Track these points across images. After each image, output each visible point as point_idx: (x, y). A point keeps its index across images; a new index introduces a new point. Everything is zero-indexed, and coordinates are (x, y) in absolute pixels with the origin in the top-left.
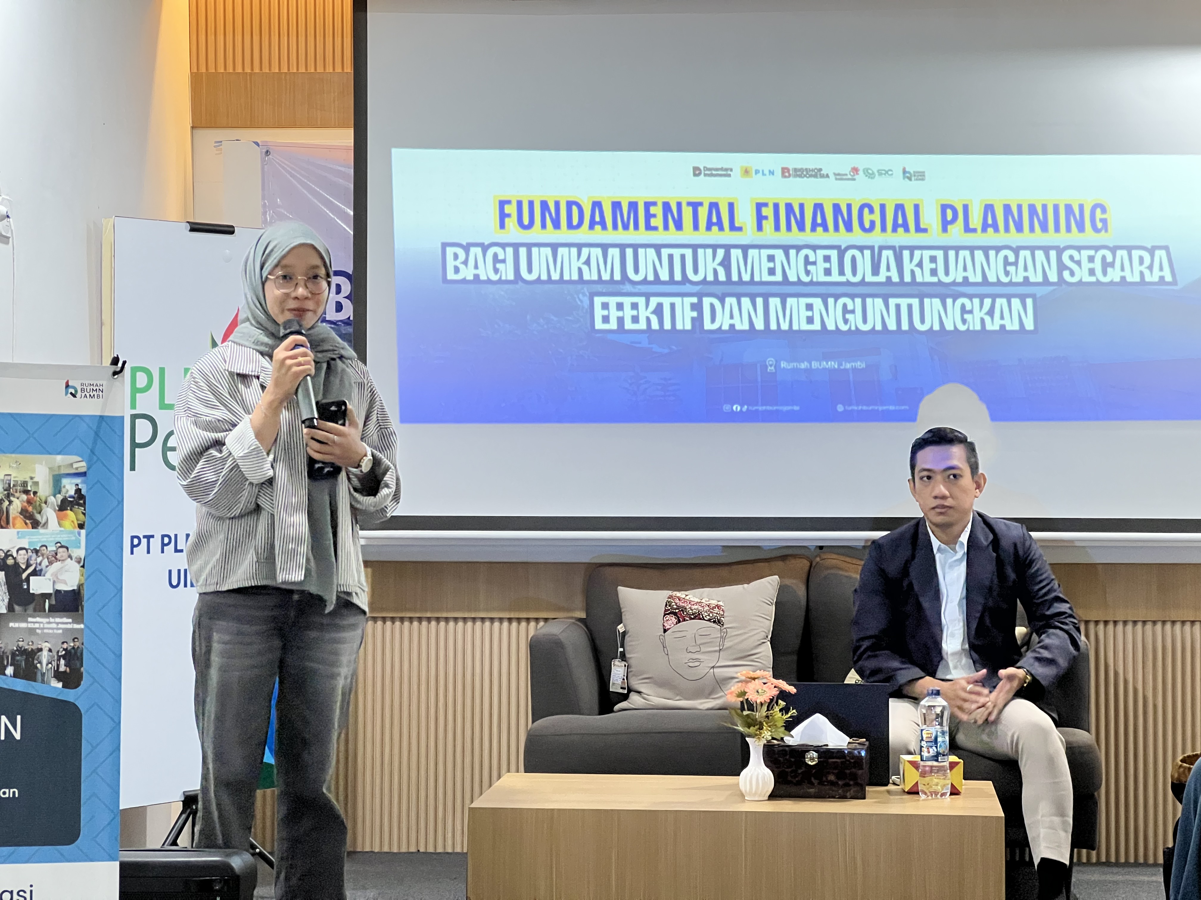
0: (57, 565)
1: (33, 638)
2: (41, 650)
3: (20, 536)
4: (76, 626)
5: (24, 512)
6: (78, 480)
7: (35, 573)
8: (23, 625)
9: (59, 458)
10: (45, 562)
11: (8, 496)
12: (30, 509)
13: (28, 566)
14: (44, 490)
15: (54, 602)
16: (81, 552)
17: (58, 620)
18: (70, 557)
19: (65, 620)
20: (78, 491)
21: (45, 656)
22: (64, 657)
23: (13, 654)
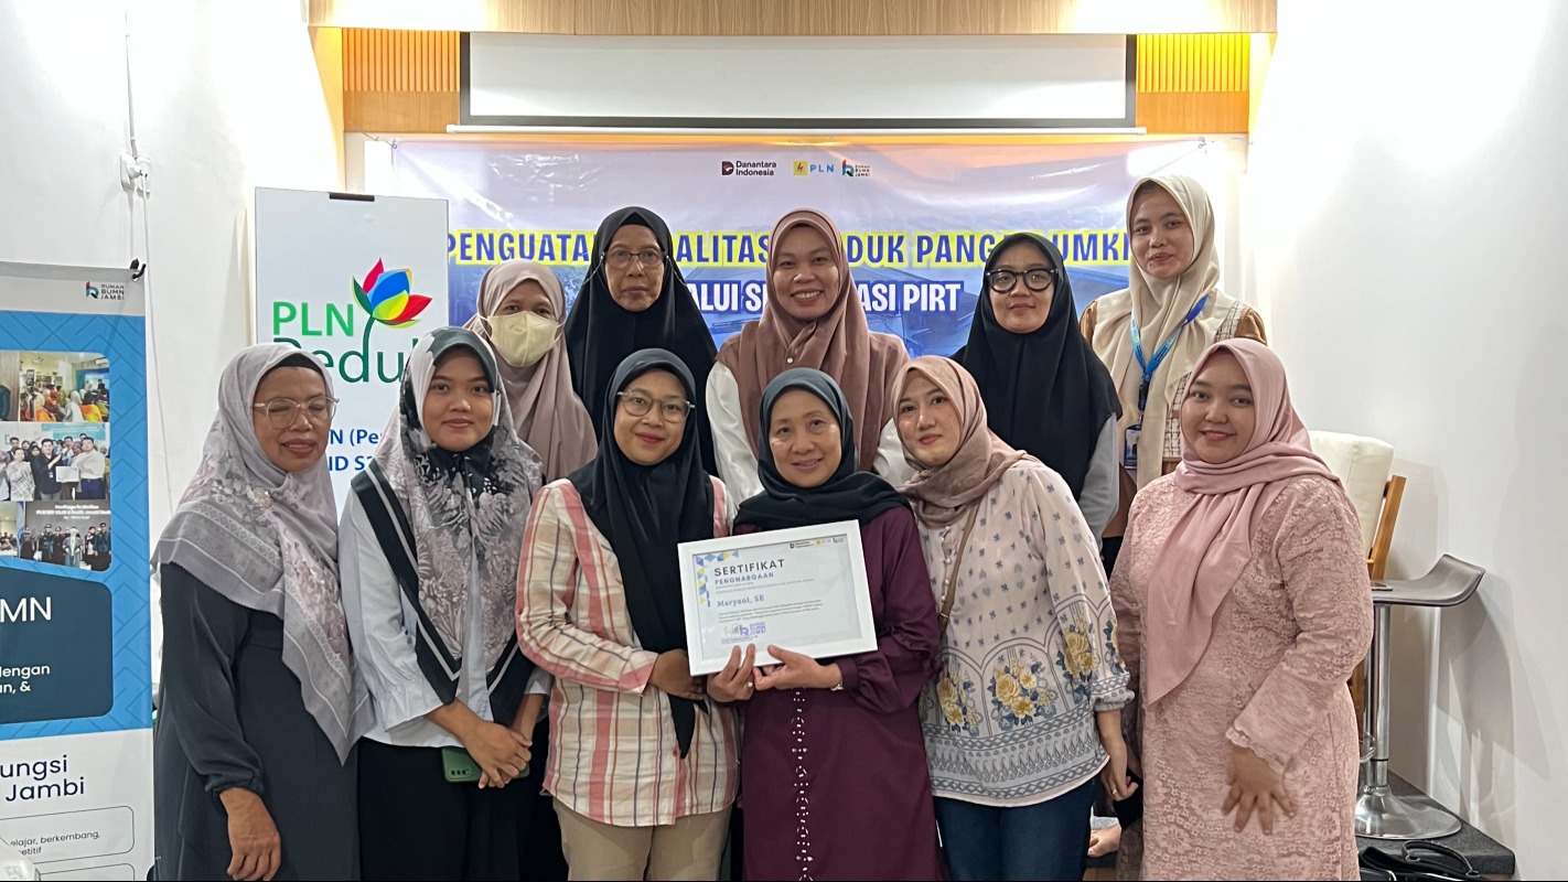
0: (82, 456)
1: (60, 524)
2: (69, 535)
3: (45, 428)
4: (103, 512)
5: (48, 405)
6: (101, 376)
7: (60, 463)
8: (50, 512)
9: (82, 355)
10: (71, 453)
11: (31, 391)
12: (54, 403)
13: (54, 456)
14: (68, 385)
15: (80, 490)
16: (106, 443)
17: (85, 507)
18: (95, 448)
19: (92, 507)
20: (101, 386)
21: (73, 541)
22: (92, 541)
23: (41, 541)
